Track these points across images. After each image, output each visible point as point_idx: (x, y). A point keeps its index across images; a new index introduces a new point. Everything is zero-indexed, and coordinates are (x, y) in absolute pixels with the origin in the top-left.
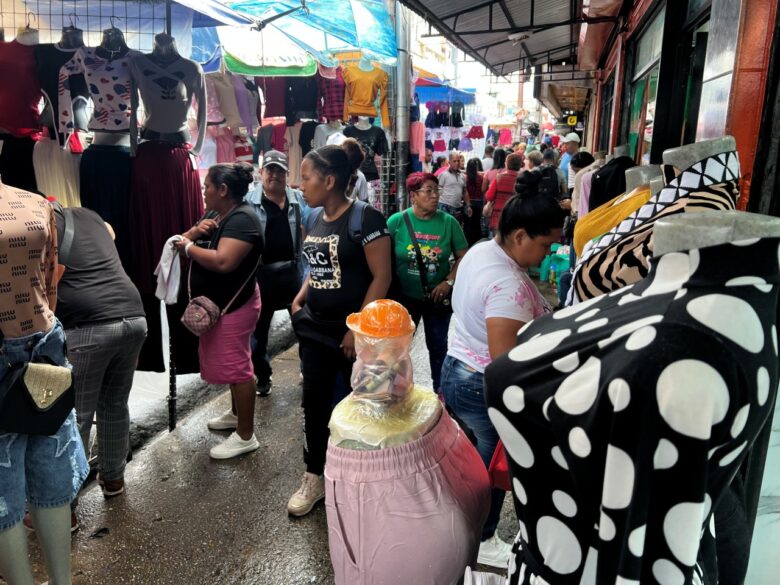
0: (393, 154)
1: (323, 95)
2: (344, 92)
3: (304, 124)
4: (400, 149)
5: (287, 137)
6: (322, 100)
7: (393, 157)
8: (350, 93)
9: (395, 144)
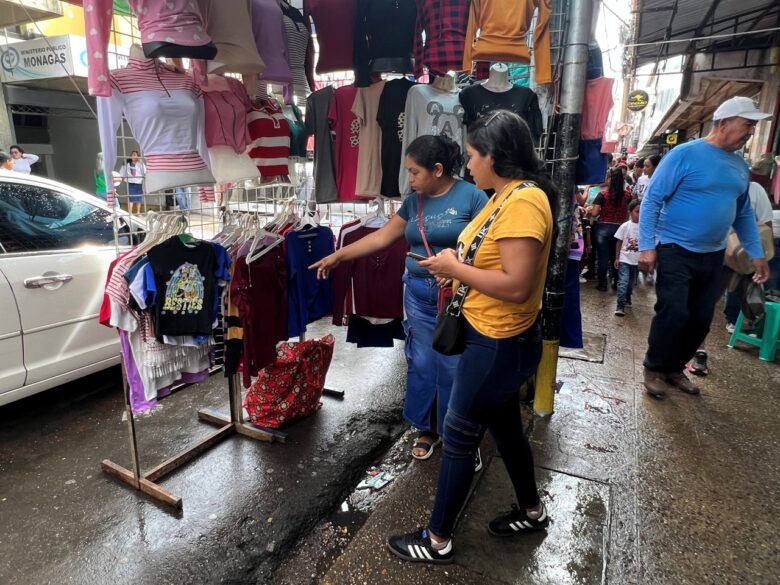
0: (552, 137)
1: (425, 25)
2: (467, 16)
3: (389, 84)
4: (566, 128)
5: (357, 109)
6: (424, 35)
7: (551, 143)
8: (477, 17)
9: (557, 120)
